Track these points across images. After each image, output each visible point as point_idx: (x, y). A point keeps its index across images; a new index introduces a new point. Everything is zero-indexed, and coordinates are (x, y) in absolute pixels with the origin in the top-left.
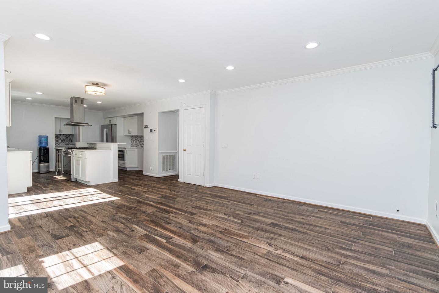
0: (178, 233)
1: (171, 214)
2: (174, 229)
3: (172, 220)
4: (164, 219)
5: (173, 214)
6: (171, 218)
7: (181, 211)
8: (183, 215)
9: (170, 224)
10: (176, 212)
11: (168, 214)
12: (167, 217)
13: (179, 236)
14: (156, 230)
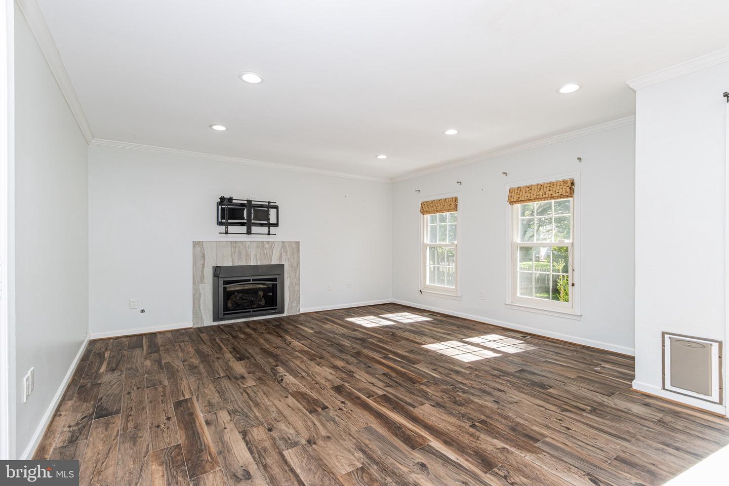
0: (375, 362)
1: (381, 393)
2: (379, 367)
3: (379, 380)
4: (393, 384)
5: (377, 394)
6: (380, 384)
7: (359, 398)
8: (357, 387)
9: (384, 374)
10: (368, 398)
11: (386, 393)
12: (389, 387)
13: (374, 358)
14: (402, 367)
